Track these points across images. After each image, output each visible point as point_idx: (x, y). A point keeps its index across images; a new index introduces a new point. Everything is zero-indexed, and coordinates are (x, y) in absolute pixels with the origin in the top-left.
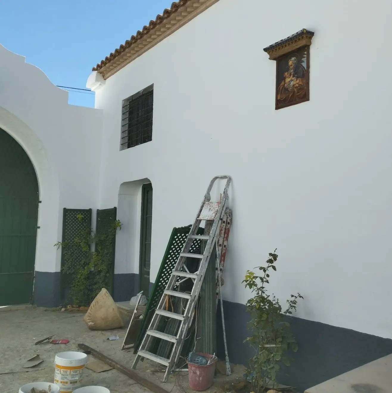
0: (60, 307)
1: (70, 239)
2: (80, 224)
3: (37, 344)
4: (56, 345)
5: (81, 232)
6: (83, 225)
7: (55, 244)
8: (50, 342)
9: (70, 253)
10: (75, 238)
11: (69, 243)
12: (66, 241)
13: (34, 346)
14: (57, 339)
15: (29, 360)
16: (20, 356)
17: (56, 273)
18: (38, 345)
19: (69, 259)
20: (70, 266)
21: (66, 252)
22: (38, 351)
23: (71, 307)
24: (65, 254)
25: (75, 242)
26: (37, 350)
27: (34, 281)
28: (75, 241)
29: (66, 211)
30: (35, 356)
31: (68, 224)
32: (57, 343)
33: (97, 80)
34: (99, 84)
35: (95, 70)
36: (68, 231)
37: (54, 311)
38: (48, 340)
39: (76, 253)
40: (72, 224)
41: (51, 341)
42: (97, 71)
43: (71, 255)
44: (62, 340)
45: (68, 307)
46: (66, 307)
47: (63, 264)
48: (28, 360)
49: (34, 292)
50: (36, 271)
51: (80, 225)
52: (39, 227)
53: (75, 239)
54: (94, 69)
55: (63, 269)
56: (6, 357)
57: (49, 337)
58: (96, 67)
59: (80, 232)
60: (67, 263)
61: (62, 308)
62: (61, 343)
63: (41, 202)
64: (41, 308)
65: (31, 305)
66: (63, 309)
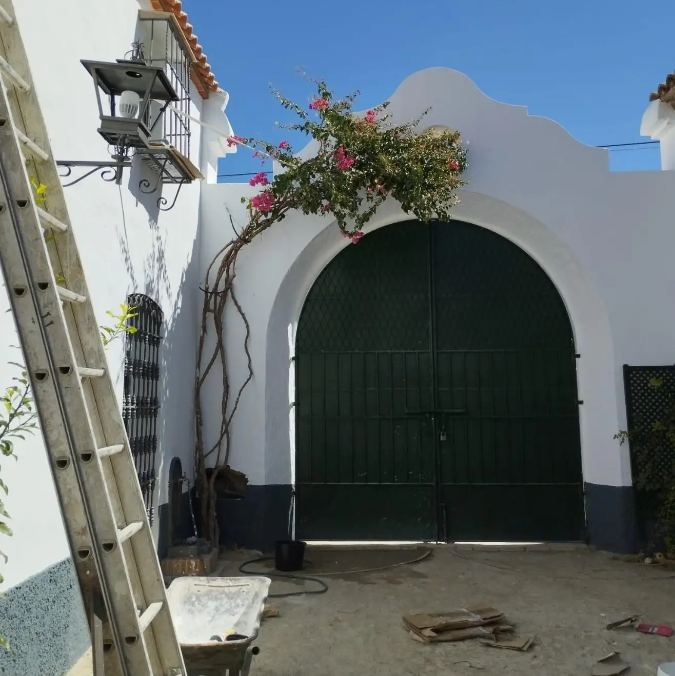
0: (641, 554)
1: (642, 424)
2: (659, 394)
3: (610, 627)
4: (648, 635)
5: (665, 410)
6: (667, 397)
7: (615, 435)
8: (636, 629)
9: (646, 452)
10: (652, 421)
11: (643, 430)
12: (636, 427)
13: (606, 631)
14: (648, 622)
15: (602, 661)
16: (583, 648)
17: (624, 489)
18: (611, 631)
19: (646, 463)
20: (650, 477)
21: (638, 448)
22: (615, 643)
23: (662, 557)
24: (636, 453)
25: (654, 430)
26: (613, 642)
27: (585, 501)
28: (653, 428)
29: (628, 371)
30: (611, 654)
31: (636, 394)
32: (650, 631)
33: (661, 116)
34: (667, 122)
35: (656, 97)
36: (638, 408)
37: (629, 561)
38: (630, 622)
39: (659, 451)
40: (643, 394)
41: (637, 625)
42: (659, 99)
43: (648, 454)
44: (660, 627)
45: (658, 555)
46: (651, 556)
47: (635, 472)
48: (599, 660)
49: (587, 521)
50: (585, 483)
51: (660, 397)
52: (581, 402)
53: (653, 424)
54: (653, 97)
55: (637, 482)
56: (558, 646)
57: (633, 618)
58: (656, 92)
59: (662, 411)
60: (643, 470)
61: (646, 557)
62: (659, 634)
63: (579, 356)
64: (604, 552)
65: (584, 546)
66: (648, 561)
